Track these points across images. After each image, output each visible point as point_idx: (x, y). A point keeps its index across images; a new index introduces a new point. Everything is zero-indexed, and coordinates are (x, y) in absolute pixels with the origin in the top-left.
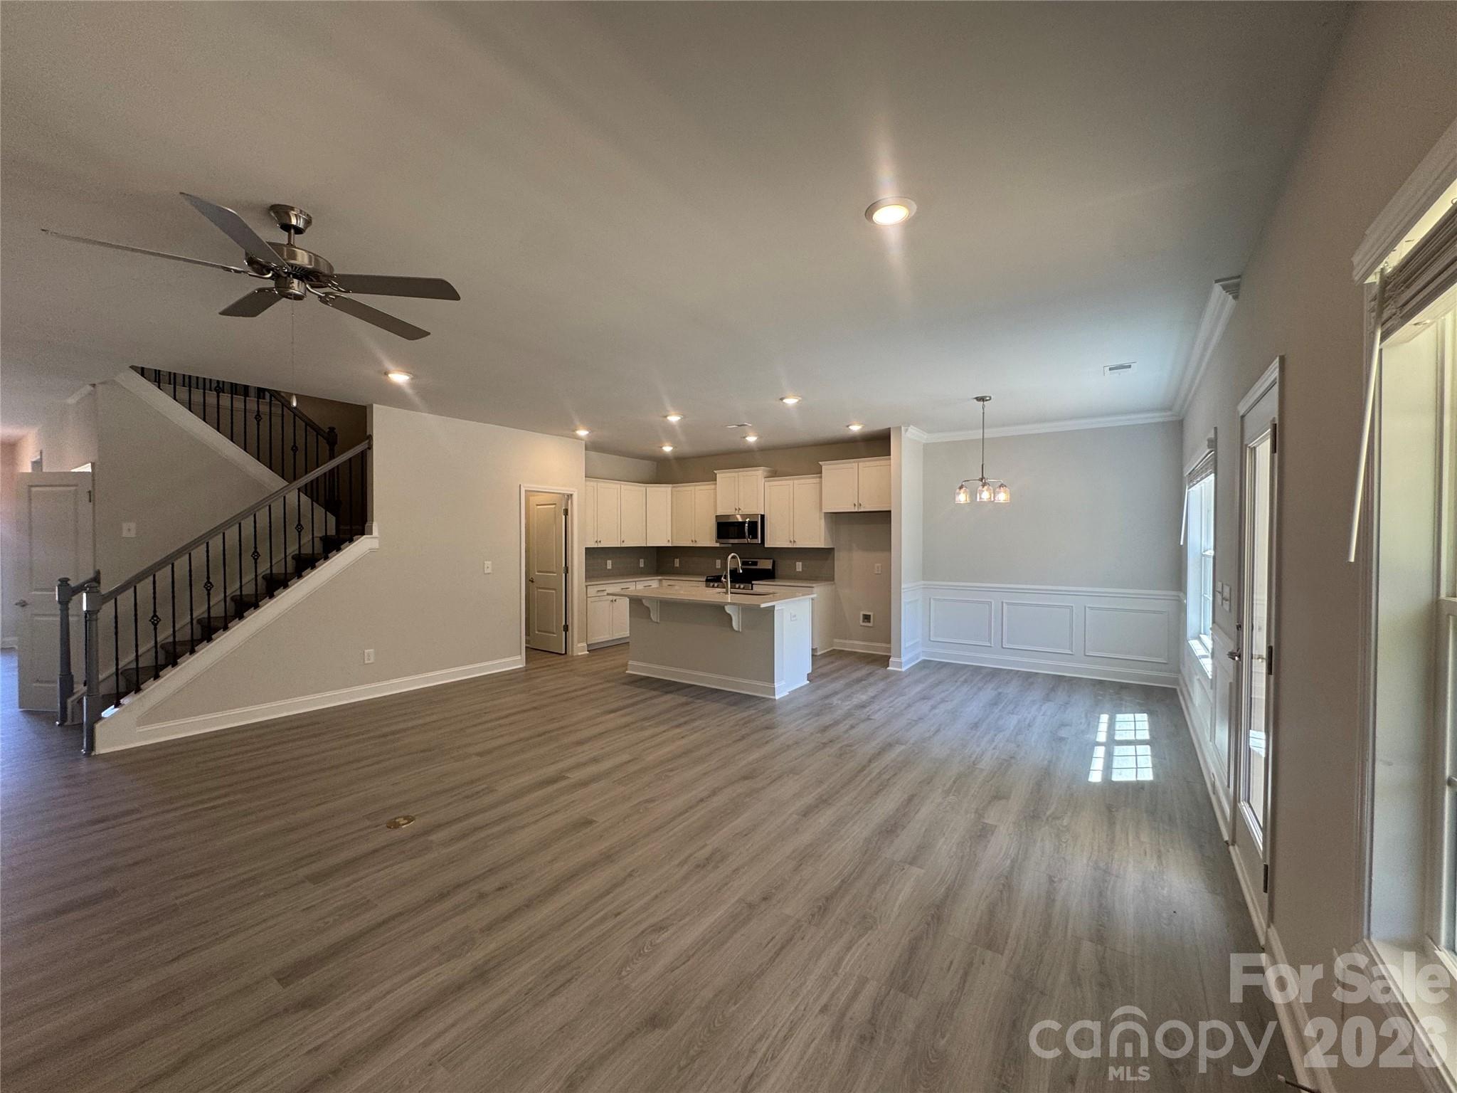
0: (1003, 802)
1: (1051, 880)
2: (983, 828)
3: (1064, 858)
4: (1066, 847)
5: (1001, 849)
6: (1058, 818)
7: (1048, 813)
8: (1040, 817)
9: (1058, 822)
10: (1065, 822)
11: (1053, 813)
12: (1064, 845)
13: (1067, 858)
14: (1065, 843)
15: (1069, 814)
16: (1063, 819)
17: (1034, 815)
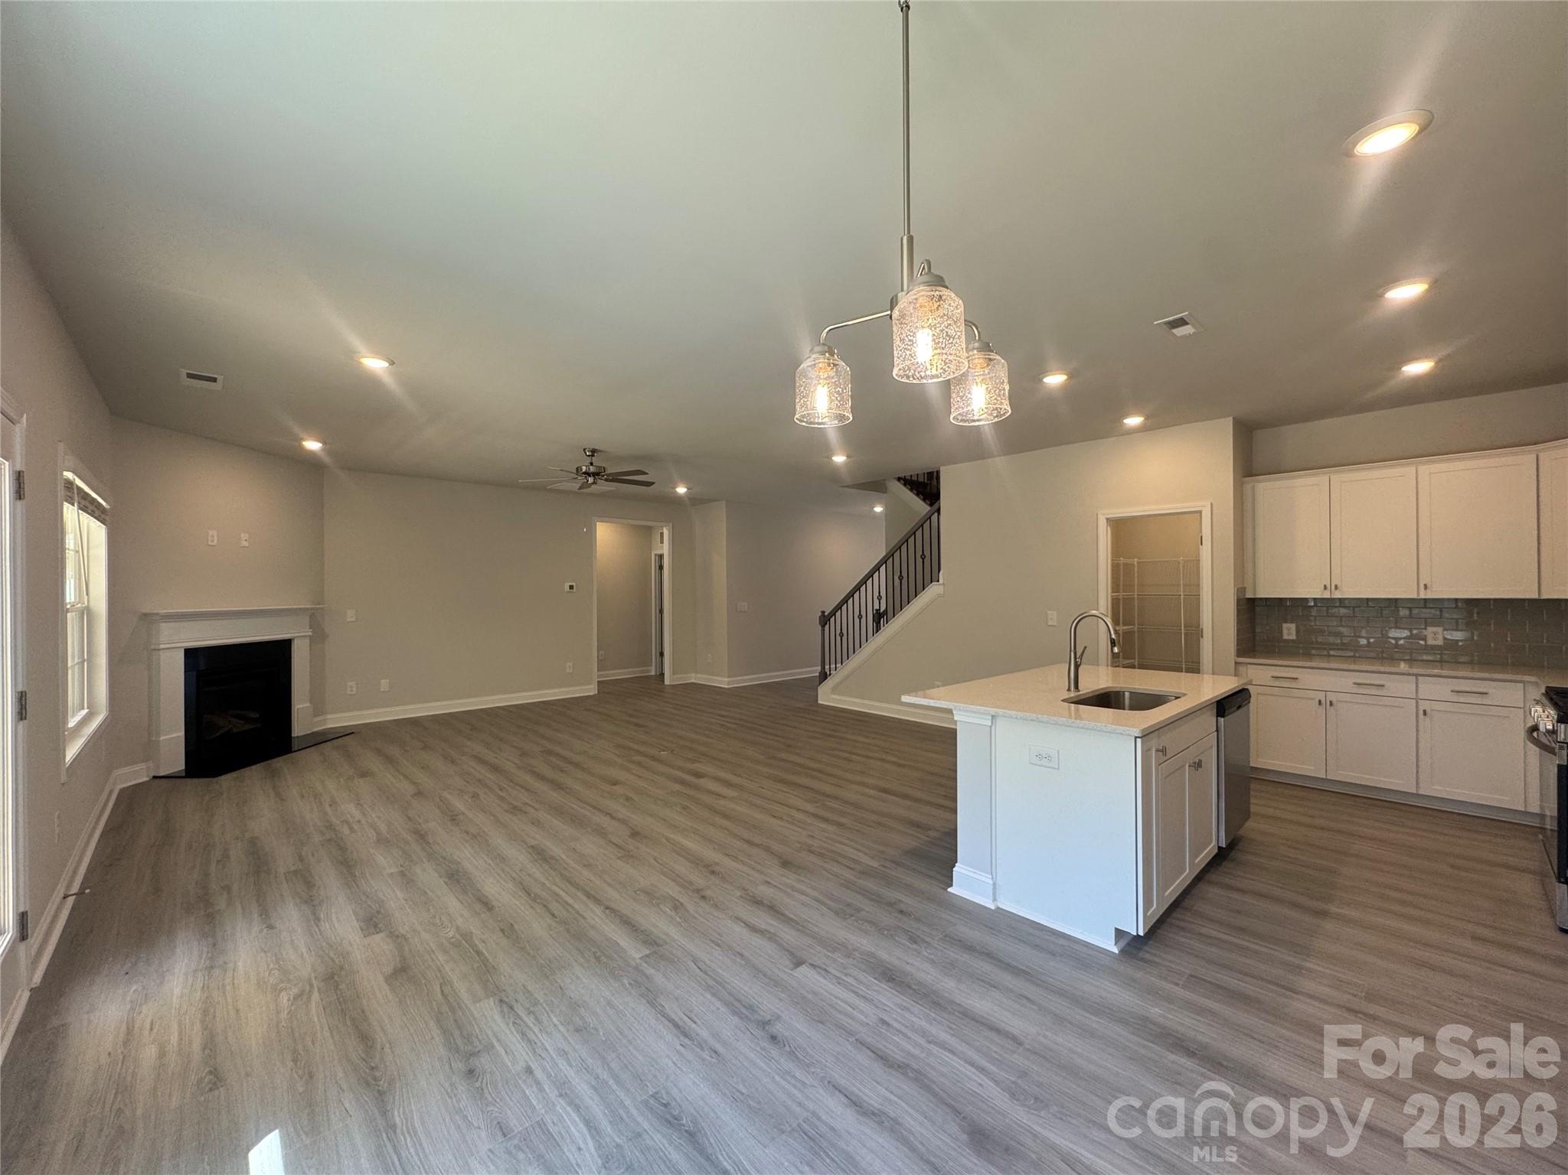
0: (389, 970)
1: (271, 927)
2: (376, 926)
3: (265, 952)
4: (268, 965)
5: (339, 921)
6: (297, 997)
7: (316, 996)
8: (323, 981)
9: (295, 991)
10: (284, 998)
11: (309, 998)
12: (272, 966)
13: (262, 954)
14: (272, 970)
15: (284, 1015)
16: (289, 1000)
17: (333, 978)
